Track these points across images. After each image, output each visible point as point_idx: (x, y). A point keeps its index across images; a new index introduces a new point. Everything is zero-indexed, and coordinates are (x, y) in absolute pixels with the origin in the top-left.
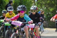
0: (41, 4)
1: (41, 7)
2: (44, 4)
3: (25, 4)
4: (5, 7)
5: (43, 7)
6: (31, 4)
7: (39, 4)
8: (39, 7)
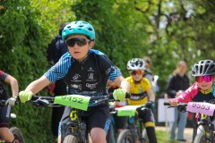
0: (183, 39)
1: (183, 48)
2: (193, 38)
3: (122, 38)
4: (45, 50)
5: (190, 50)
6: (145, 38)
7: (174, 37)
8: (176, 47)
